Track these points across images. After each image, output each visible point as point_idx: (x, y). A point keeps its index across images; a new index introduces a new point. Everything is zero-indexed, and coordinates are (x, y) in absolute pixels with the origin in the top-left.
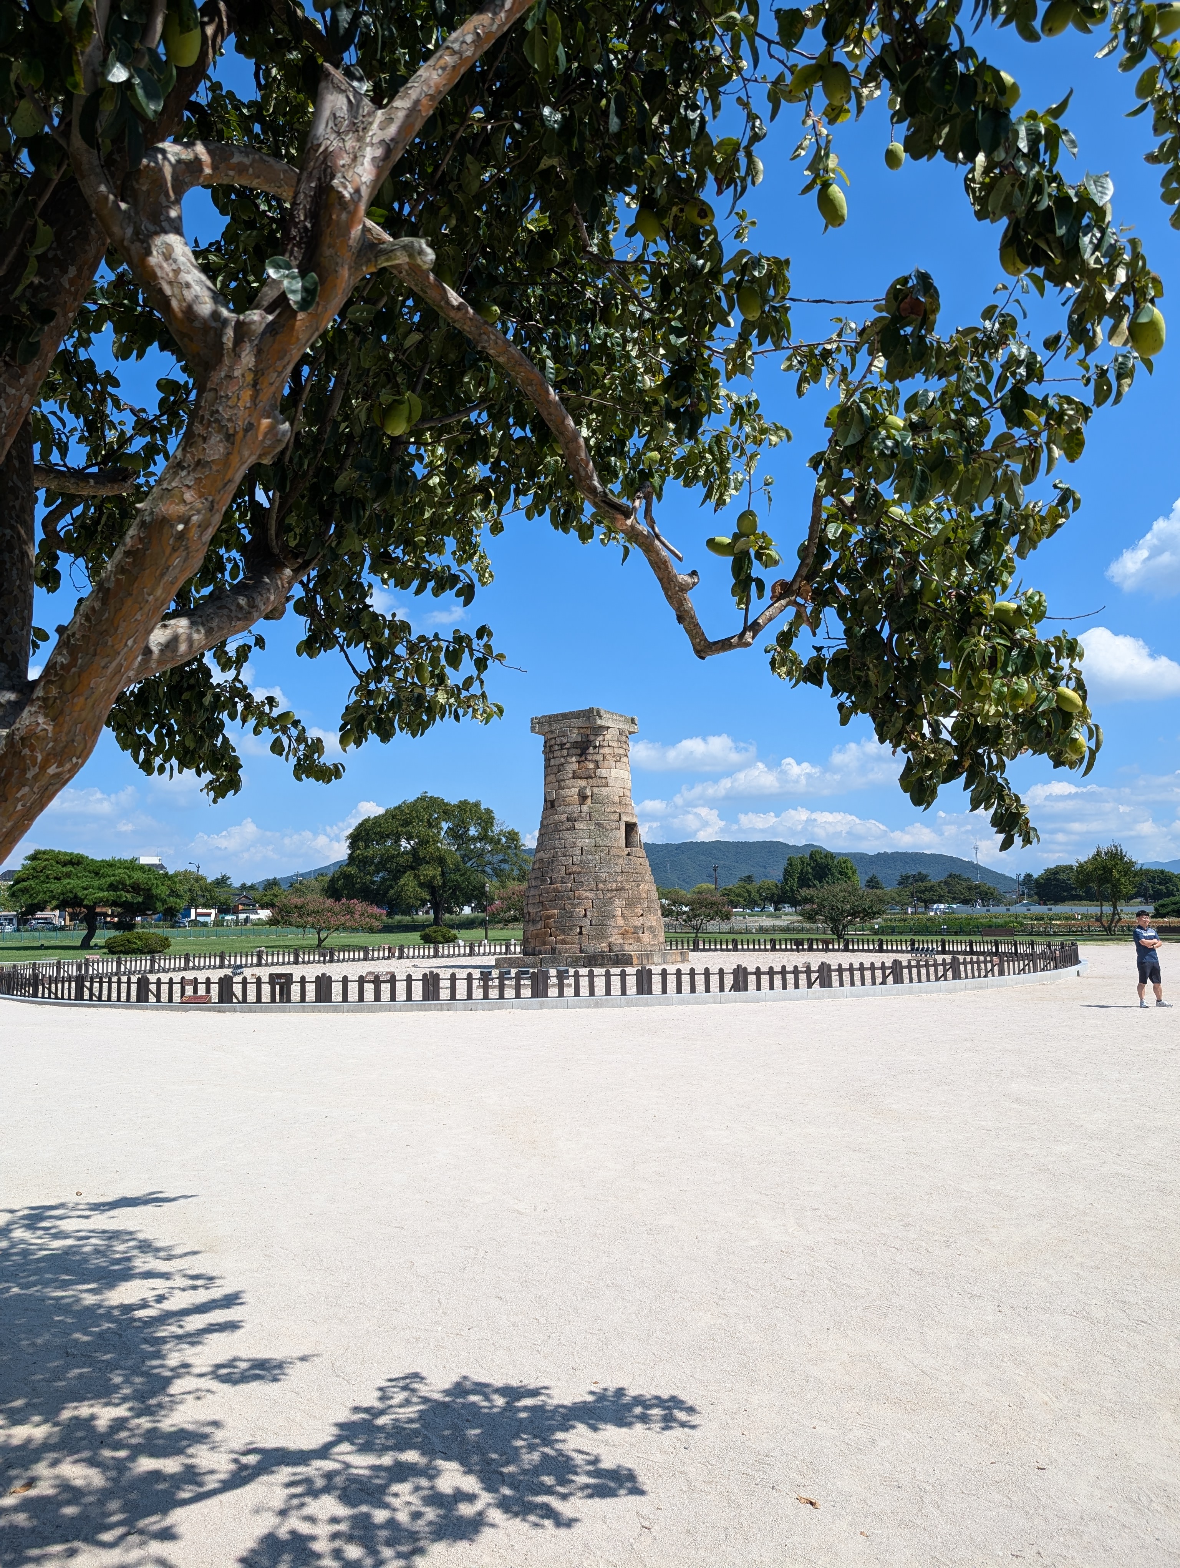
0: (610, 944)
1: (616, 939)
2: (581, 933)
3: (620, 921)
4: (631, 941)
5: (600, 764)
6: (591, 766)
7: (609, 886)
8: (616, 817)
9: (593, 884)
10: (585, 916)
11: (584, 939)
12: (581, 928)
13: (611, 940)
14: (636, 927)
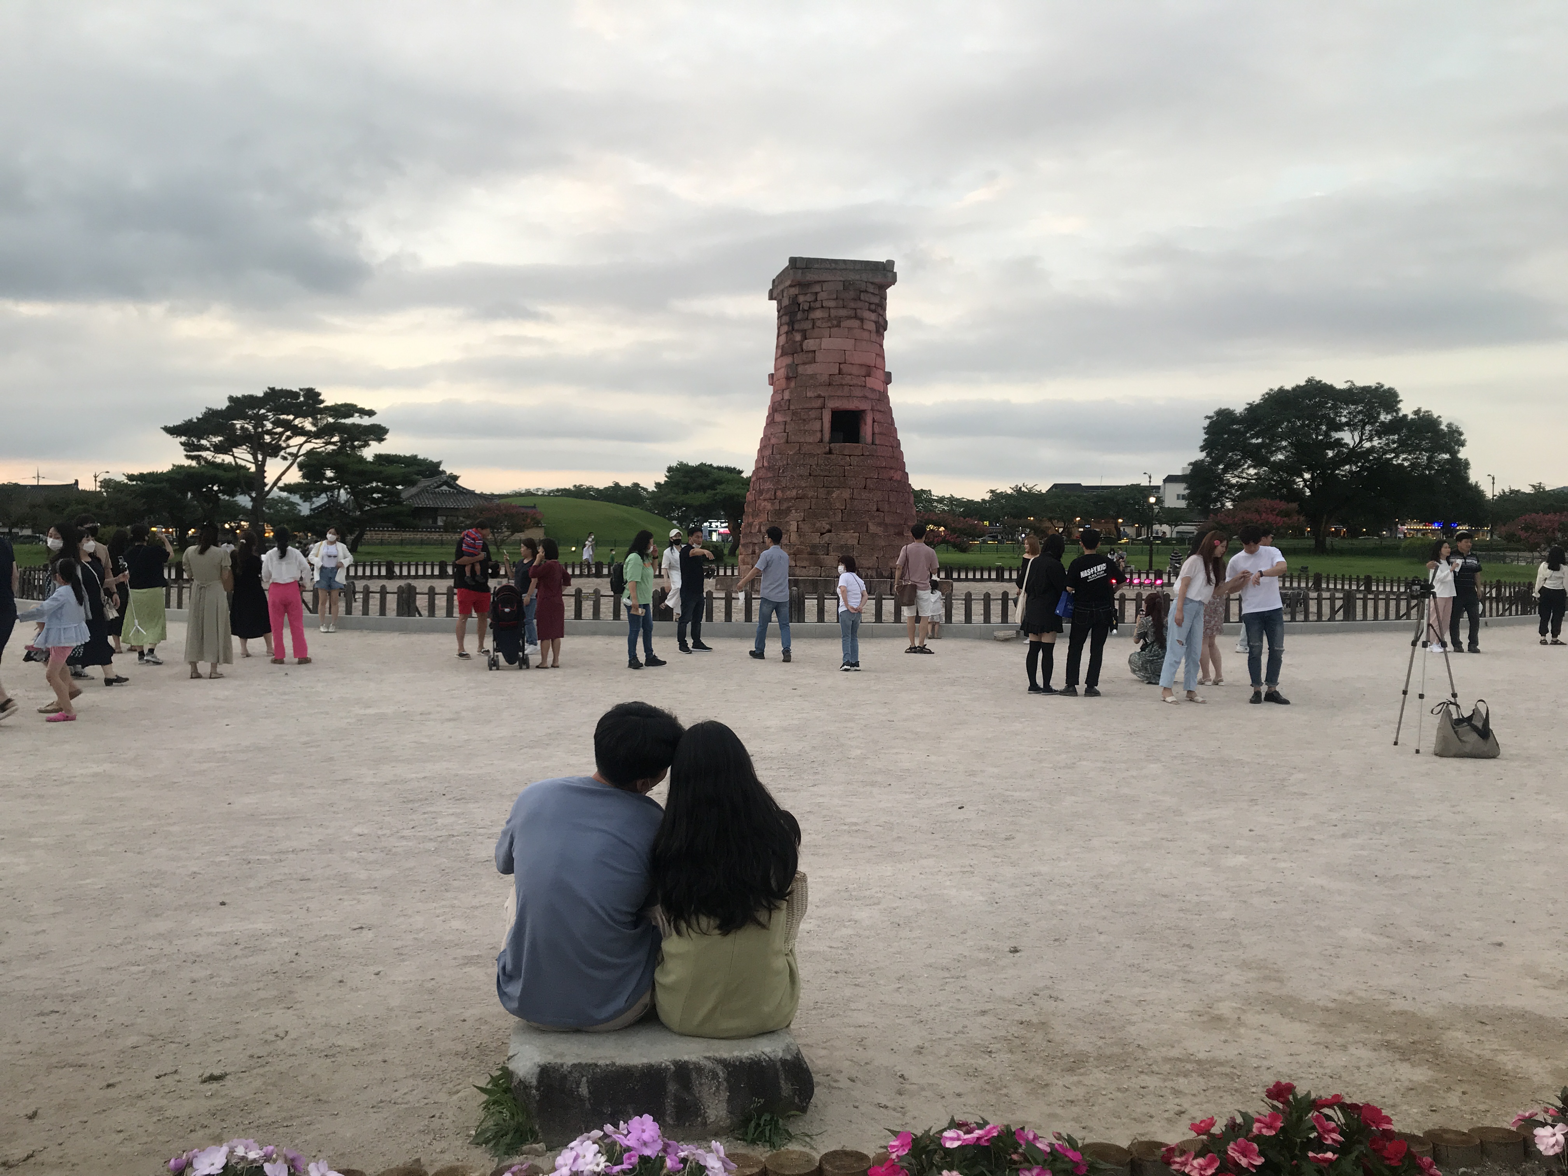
3: (794, 537)
4: (805, 564)
5: (807, 333)
6: (798, 337)
8: (818, 403)
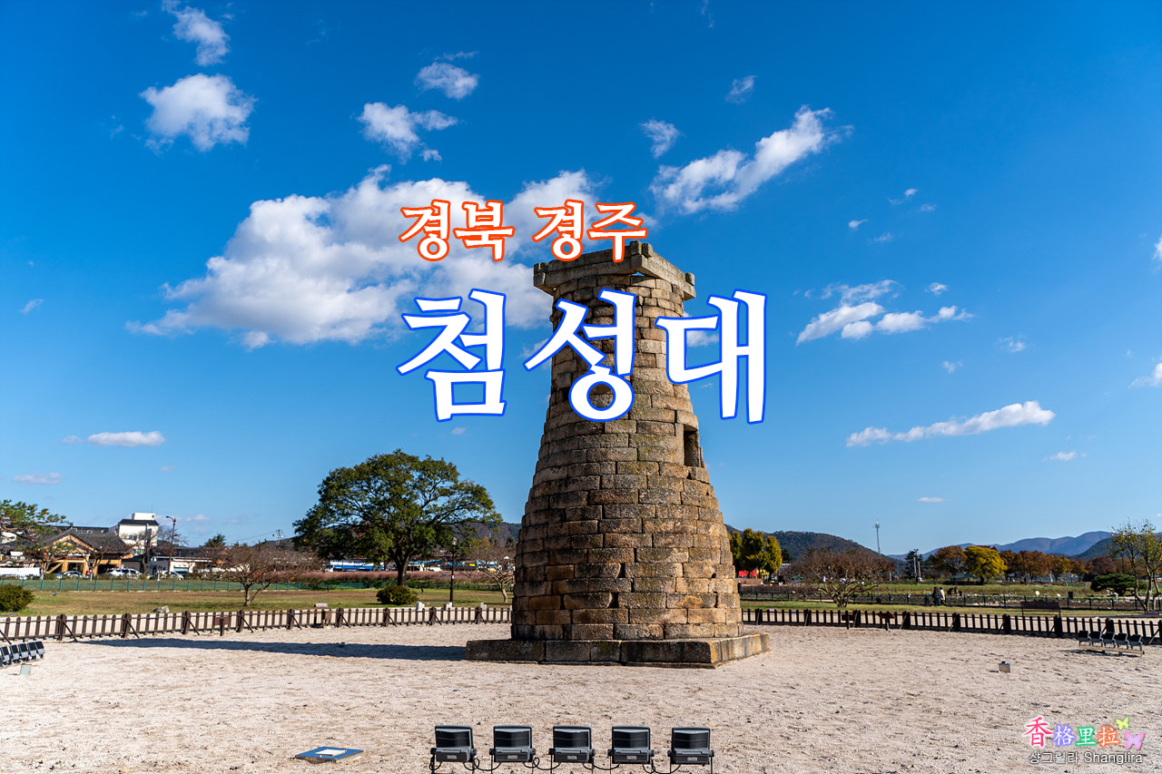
0: (665, 626)
1: (674, 616)
2: (615, 604)
3: (682, 586)
7: (663, 527)
8: (670, 416)
9: (636, 523)
10: (623, 574)
11: (622, 616)
12: (616, 595)
13: (666, 616)
14: (705, 596)
